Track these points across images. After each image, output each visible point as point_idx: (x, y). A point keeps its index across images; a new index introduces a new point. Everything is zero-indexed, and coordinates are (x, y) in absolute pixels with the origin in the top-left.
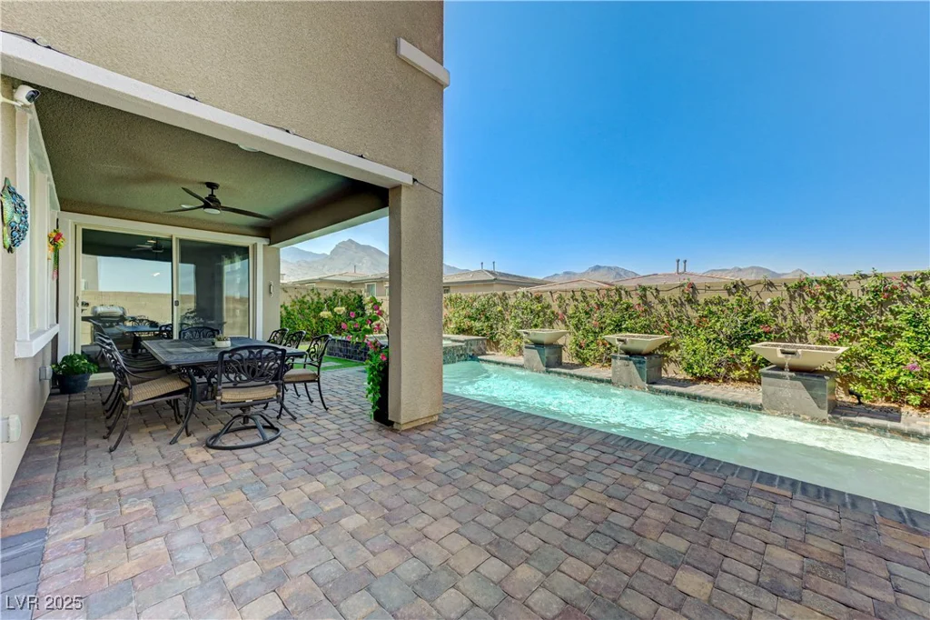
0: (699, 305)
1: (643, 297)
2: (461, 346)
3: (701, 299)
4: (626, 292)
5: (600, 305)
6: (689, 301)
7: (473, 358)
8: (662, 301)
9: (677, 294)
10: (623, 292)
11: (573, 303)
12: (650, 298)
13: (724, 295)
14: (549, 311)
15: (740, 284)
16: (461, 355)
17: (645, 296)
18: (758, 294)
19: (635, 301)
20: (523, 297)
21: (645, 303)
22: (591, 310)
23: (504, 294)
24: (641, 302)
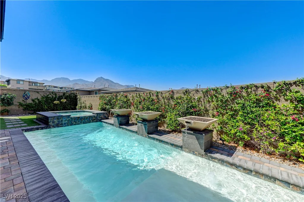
0: (174, 99)
1: (157, 96)
2: (94, 116)
3: (175, 97)
4: (152, 94)
5: (144, 99)
6: (172, 98)
7: (100, 121)
8: (163, 98)
9: (167, 94)
10: (151, 94)
11: (136, 98)
12: (160, 96)
13: (183, 96)
14: (129, 101)
15: (188, 91)
16: (94, 120)
17: (158, 95)
18: (193, 95)
19: (155, 98)
20: (122, 96)
21: (158, 99)
22: (141, 101)
23: (116, 95)
24: (156, 98)
